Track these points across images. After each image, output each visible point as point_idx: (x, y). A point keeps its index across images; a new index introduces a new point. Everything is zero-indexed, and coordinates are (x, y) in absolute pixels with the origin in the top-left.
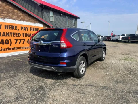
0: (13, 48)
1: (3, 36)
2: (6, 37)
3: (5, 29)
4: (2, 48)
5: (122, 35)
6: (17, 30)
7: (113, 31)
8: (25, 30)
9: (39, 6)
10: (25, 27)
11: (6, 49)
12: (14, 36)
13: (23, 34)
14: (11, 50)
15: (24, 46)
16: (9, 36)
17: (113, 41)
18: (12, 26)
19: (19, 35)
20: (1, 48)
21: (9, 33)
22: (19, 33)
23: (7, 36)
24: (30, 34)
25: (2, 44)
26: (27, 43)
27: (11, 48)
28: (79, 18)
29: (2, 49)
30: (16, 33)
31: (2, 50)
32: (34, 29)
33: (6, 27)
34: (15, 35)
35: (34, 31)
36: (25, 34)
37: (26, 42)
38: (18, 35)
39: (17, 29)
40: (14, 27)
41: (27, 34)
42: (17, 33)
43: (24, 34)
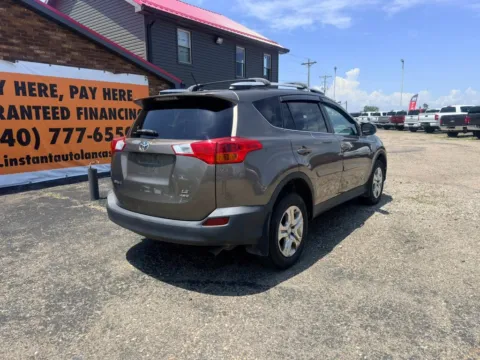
0: (46, 157)
1: (10, 117)
2: (21, 121)
3: (18, 94)
4: (8, 158)
5: (444, 110)
6: (56, 96)
7: (416, 96)
8: (84, 95)
9: (139, 12)
10: (83, 88)
11: (21, 160)
12: (46, 118)
13: (79, 109)
14: (38, 162)
15: (82, 151)
16: (30, 117)
17: (413, 130)
18: (40, 85)
19: (65, 113)
20: (6, 156)
21: (29, 107)
22: (63, 109)
23: (23, 118)
24: (103, 110)
25: (7, 144)
26: (92, 139)
27: (37, 158)
28: (286, 51)
29: (6, 161)
30: (54, 108)
31: (7, 165)
32: (114, 95)
33: (21, 88)
34: (50, 115)
35: (115, 99)
36: (86, 109)
37: (89, 137)
38: (59, 115)
39: (59, 93)
40: (46, 88)
41: (91, 109)
42: (57, 108)
43: (83, 111)
